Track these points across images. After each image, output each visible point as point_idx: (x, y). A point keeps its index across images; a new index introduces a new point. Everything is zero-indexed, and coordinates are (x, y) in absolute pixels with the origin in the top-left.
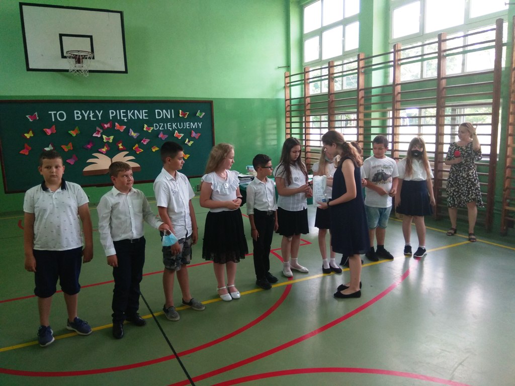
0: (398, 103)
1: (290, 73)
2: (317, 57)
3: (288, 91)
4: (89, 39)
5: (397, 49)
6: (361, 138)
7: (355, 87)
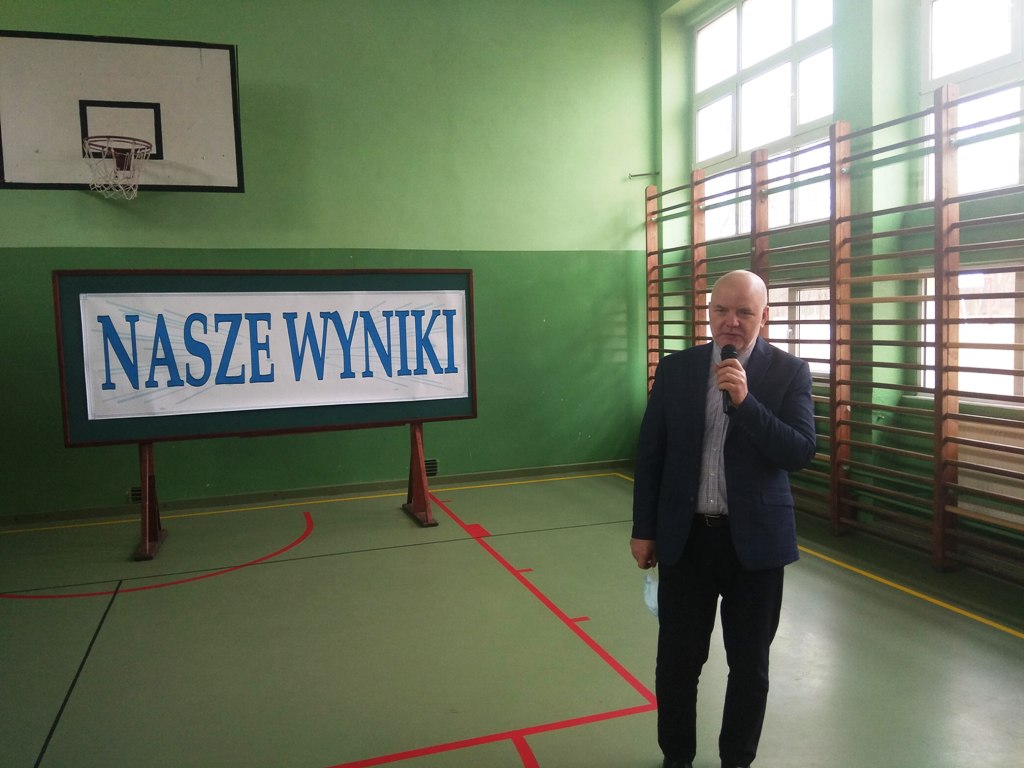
0: (951, 254)
3: (653, 232)
4: (150, 111)
5: (944, 101)
6: (843, 352)
7: (824, 214)
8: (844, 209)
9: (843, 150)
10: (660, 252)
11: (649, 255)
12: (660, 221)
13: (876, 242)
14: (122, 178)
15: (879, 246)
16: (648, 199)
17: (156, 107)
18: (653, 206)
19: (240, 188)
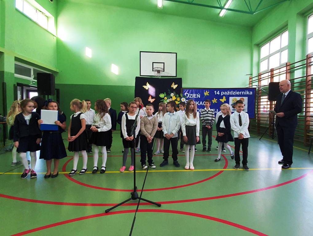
0: (309, 85)
1: (252, 77)
5: (309, 57)
12: (252, 83)
13: (295, 84)
14: (158, 74)
16: (250, 79)
17: (164, 63)
19: (176, 76)
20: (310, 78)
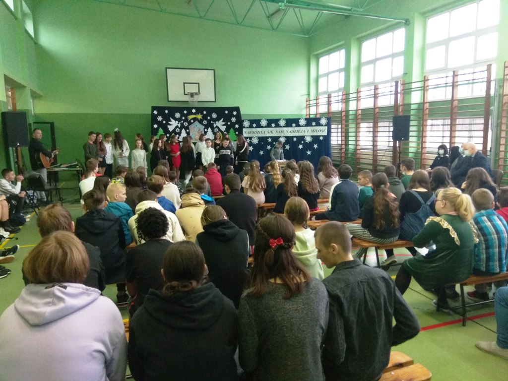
0: (359, 120)
1: (310, 98)
2: (325, 90)
4: (197, 85)
6: (343, 138)
7: (340, 109)
8: (344, 110)
9: (344, 97)
10: (309, 115)
11: (307, 115)
12: (309, 107)
13: (350, 116)
14: (192, 99)
15: (351, 117)
16: (307, 101)
17: (198, 84)
18: (308, 103)
19: (215, 101)
20: (360, 112)
